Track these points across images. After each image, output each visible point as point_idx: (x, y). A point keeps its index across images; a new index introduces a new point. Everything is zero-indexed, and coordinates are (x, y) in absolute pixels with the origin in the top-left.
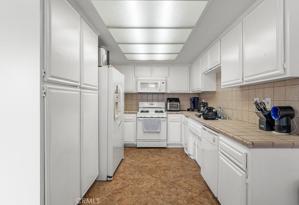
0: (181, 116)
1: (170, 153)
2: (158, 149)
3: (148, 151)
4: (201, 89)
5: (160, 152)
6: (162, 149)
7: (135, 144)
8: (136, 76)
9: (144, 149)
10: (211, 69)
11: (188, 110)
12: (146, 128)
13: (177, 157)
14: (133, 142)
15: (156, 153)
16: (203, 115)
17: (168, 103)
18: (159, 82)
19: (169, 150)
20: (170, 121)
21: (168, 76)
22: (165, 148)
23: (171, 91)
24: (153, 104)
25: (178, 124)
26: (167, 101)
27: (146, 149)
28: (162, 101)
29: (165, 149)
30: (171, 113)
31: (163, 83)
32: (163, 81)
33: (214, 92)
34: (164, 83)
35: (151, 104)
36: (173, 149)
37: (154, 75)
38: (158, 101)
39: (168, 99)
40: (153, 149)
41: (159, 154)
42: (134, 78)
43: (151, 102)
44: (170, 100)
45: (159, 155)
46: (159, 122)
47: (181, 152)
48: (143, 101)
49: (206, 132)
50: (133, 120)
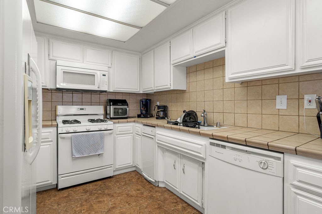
0: (133, 126)
1: (124, 185)
2: (100, 183)
3: (84, 190)
4: (169, 86)
5: (108, 188)
6: (107, 180)
7: (53, 184)
8: (51, 57)
9: (74, 189)
10: (195, 57)
11: (139, 116)
12: (79, 151)
13: (138, 190)
14: (48, 181)
15: (100, 192)
16: (184, 123)
17: (112, 106)
18: (98, 73)
19: (118, 180)
20: (117, 135)
21: (110, 66)
22: (110, 177)
23: (115, 89)
24: (83, 109)
25: (129, 137)
26: (110, 104)
27: (78, 188)
28: (99, 104)
29: (112, 179)
30: (119, 123)
31: (103, 75)
32: (104, 73)
33: (183, 92)
34: (105, 75)
35: (80, 109)
36: (122, 176)
37: (87, 62)
38: (91, 103)
39: (110, 101)
40: (91, 185)
41: (106, 191)
42: (48, 62)
43: (80, 105)
44: (115, 102)
45: (109, 195)
46: (102, 138)
47: (139, 178)
48: (63, 103)
49: (227, 151)
50: (50, 140)
